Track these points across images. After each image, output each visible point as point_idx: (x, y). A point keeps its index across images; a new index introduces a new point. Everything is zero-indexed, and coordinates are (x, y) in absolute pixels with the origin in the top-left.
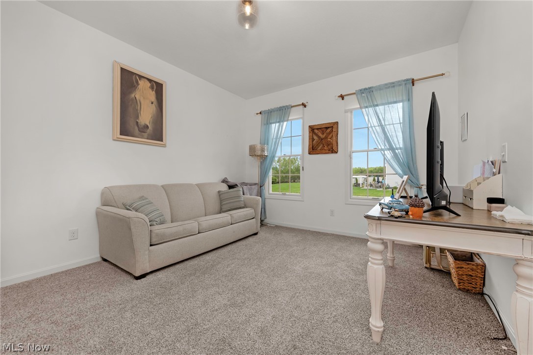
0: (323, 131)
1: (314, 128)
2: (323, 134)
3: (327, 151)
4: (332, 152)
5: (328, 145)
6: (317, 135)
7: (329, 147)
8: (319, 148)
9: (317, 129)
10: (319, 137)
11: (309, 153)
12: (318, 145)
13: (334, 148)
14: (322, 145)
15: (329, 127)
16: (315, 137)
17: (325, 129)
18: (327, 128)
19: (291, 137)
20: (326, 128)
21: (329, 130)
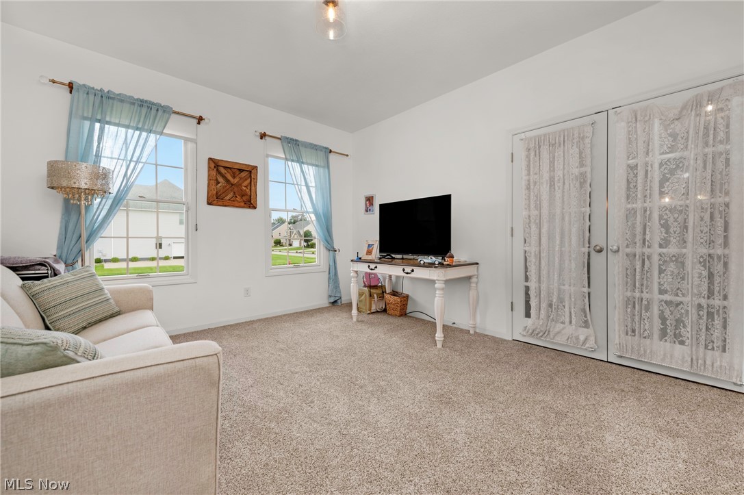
0: (234, 173)
1: (220, 164)
2: (234, 177)
3: (243, 204)
4: (250, 207)
5: (242, 196)
6: (223, 176)
7: (244, 198)
8: (228, 198)
9: (225, 167)
10: (227, 181)
11: (209, 203)
12: (226, 192)
13: (252, 202)
14: (232, 193)
15: (244, 170)
16: (221, 179)
17: (238, 172)
18: (241, 171)
19: (156, 165)
20: (239, 170)
21: (244, 174)
